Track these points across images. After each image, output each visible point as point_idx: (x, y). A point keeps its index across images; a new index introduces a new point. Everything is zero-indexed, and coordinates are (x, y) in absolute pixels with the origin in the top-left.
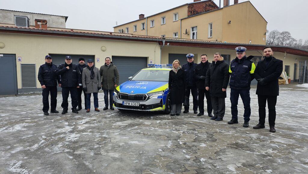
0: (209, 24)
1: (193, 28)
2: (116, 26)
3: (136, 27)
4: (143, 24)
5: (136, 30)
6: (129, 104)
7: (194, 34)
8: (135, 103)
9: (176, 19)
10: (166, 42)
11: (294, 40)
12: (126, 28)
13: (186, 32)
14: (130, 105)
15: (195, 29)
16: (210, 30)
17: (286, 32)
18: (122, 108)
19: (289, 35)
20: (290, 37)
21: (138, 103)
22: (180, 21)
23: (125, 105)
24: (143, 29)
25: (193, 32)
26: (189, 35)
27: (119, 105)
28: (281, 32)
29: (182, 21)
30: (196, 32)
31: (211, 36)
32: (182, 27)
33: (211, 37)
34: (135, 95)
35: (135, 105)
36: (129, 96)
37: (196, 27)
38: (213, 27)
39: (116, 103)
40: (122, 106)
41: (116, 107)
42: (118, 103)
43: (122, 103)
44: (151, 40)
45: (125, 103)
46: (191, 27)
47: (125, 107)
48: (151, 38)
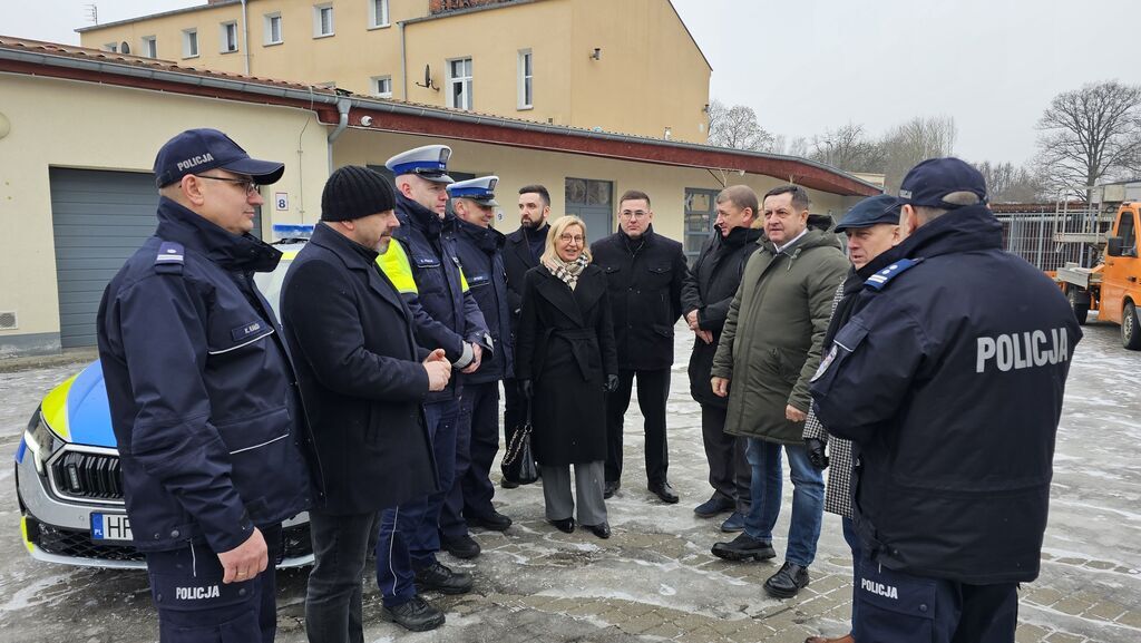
0: (520, 52)
1: (454, 64)
2: (93, 24)
3: (193, 36)
4: (230, 28)
5: (194, 51)
7: (458, 88)
9: (379, 19)
10: (356, 111)
11: (765, 136)
12: (145, 38)
13: (428, 79)
15: (461, 68)
16: (524, 77)
17: (744, 110)
19: (752, 121)
20: (754, 125)
22: (398, 29)
23: (115, 535)
24: (231, 48)
25: (457, 80)
26: (438, 89)
27: (65, 541)
28: (730, 108)
29: (408, 28)
30: (470, 83)
31: (527, 103)
32: (408, 56)
33: (529, 106)
37: (469, 60)
38: (533, 67)
39: (43, 523)
40: (90, 544)
41: (43, 548)
42: (57, 527)
43: (87, 526)
44: (279, 92)
45: (110, 527)
46: (447, 60)
47: (112, 550)
48: (277, 84)
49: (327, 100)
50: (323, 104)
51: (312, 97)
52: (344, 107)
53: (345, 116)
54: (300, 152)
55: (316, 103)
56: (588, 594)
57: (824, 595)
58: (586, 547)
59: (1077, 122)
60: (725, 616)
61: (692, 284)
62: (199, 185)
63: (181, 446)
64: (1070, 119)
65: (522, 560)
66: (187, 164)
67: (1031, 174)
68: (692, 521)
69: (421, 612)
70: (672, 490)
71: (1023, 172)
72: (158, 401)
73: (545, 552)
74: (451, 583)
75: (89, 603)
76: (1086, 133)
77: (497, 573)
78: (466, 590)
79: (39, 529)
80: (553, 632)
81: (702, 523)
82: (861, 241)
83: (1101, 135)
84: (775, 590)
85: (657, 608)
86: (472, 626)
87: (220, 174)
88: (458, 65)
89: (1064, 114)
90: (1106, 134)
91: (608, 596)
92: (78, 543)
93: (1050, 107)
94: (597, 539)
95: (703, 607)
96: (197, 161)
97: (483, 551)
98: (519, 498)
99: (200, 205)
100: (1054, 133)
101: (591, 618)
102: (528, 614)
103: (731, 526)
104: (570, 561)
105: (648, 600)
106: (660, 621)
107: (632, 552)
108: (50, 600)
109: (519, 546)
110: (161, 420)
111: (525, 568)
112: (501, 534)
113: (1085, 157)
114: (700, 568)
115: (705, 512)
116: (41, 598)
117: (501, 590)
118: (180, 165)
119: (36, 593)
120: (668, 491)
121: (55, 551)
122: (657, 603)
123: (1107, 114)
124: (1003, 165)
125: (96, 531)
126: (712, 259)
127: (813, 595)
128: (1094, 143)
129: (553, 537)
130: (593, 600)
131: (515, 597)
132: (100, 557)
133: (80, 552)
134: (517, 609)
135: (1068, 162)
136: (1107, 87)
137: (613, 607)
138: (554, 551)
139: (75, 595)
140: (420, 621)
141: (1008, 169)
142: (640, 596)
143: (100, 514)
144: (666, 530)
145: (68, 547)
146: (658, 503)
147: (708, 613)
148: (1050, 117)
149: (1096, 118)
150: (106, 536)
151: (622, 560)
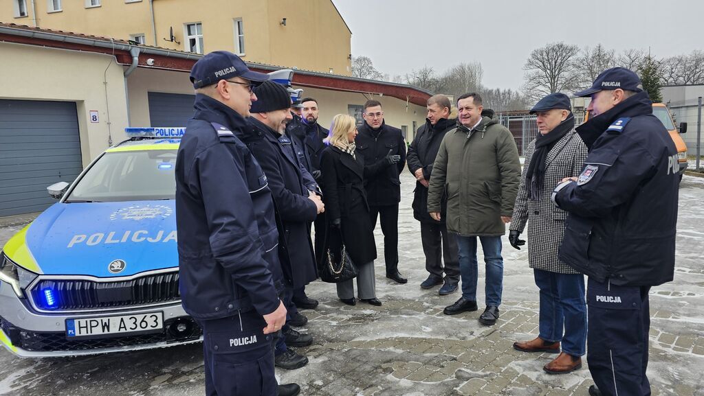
0: (233, 21)
1: (189, 26)
6: (106, 326)
7: (193, 42)
8: (139, 318)
13: (172, 36)
14: (114, 329)
15: (195, 29)
16: (238, 36)
17: (364, 59)
18: (64, 348)
19: (370, 65)
20: (371, 68)
21: (159, 315)
22: (147, 3)
23: (84, 333)
24: (22, 14)
25: (191, 37)
26: (179, 43)
27: (44, 341)
28: (356, 58)
29: (156, 4)
30: (201, 39)
31: (241, 52)
32: (156, 21)
33: (243, 55)
34: (137, 279)
35: (139, 329)
36: (99, 287)
37: (199, 24)
38: (244, 29)
39: (24, 330)
40: (65, 341)
41: (25, 348)
42: (37, 333)
43: (63, 329)
44: (90, 42)
45: (80, 328)
46: (184, 24)
47: (81, 343)
48: (88, 37)
49: (124, 48)
50: (120, 50)
51: (114, 46)
52: (135, 53)
53: (136, 59)
54: (105, 83)
55: (116, 50)
56: (383, 336)
57: (510, 321)
58: (368, 312)
59: (544, 66)
60: (464, 338)
61: (414, 153)
62: (227, 87)
63: (248, 249)
64: (541, 64)
65: (334, 323)
66: (221, 73)
67: (521, 95)
68: (420, 291)
69: (292, 358)
70: (402, 277)
71: (517, 94)
72: (234, 221)
73: (345, 317)
74: (301, 340)
75: (59, 382)
76: (549, 71)
77: (324, 332)
78: (310, 343)
79: (21, 336)
80: (374, 358)
81: (426, 292)
82: (544, 118)
83: (557, 73)
84: (486, 321)
85: (425, 339)
86: (324, 362)
87: (239, 80)
88: (191, 27)
89: (537, 61)
90: (559, 71)
91: (395, 336)
92: (54, 341)
93: (530, 57)
94: (372, 307)
95: (450, 335)
96: (226, 71)
97: (308, 321)
98: (314, 290)
99: (228, 100)
100: (533, 71)
101: (391, 349)
102: (354, 352)
103: (445, 291)
104: (362, 320)
105: (417, 335)
106: (430, 345)
107: (396, 311)
108: (28, 384)
109: (328, 316)
110: (235, 233)
111: (339, 327)
112: (313, 311)
113: (549, 85)
114: (438, 315)
115: (426, 286)
116: (19, 385)
117: (331, 341)
118: (217, 74)
119: (14, 382)
120: (401, 277)
121: (35, 349)
122: (424, 337)
123: (559, 61)
124: (507, 90)
125: (70, 331)
126: (425, 139)
127: (504, 322)
128: (553, 77)
129: (345, 309)
130: (387, 340)
131: (341, 343)
132: (71, 349)
133: (55, 347)
134: (346, 350)
135: (541, 88)
136: (558, 46)
137: (400, 342)
138: (351, 316)
139: (46, 378)
140: (295, 362)
141: (509, 93)
142: (412, 334)
143: (73, 319)
144: (409, 298)
145: (47, 345)
146: (396, 284)
147: (454, 338)
148: (531, 63)
149: (553, 63)
150: (77, 334)
151: (392, 316)
